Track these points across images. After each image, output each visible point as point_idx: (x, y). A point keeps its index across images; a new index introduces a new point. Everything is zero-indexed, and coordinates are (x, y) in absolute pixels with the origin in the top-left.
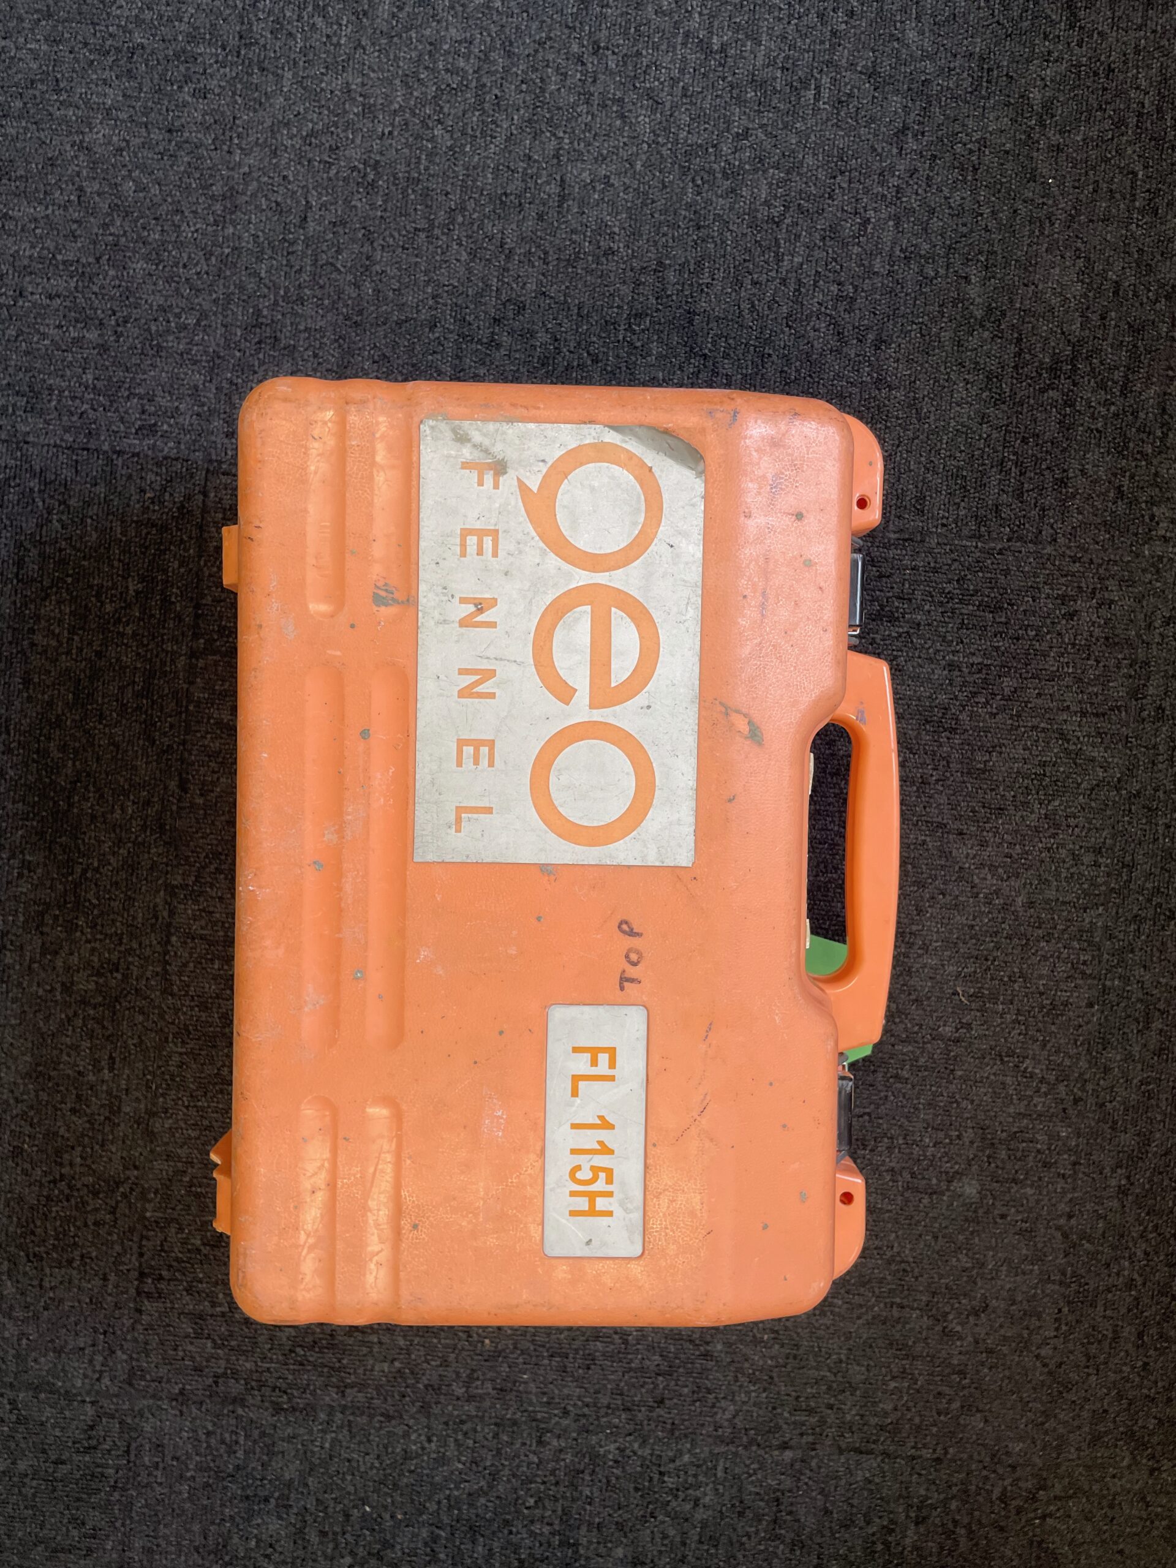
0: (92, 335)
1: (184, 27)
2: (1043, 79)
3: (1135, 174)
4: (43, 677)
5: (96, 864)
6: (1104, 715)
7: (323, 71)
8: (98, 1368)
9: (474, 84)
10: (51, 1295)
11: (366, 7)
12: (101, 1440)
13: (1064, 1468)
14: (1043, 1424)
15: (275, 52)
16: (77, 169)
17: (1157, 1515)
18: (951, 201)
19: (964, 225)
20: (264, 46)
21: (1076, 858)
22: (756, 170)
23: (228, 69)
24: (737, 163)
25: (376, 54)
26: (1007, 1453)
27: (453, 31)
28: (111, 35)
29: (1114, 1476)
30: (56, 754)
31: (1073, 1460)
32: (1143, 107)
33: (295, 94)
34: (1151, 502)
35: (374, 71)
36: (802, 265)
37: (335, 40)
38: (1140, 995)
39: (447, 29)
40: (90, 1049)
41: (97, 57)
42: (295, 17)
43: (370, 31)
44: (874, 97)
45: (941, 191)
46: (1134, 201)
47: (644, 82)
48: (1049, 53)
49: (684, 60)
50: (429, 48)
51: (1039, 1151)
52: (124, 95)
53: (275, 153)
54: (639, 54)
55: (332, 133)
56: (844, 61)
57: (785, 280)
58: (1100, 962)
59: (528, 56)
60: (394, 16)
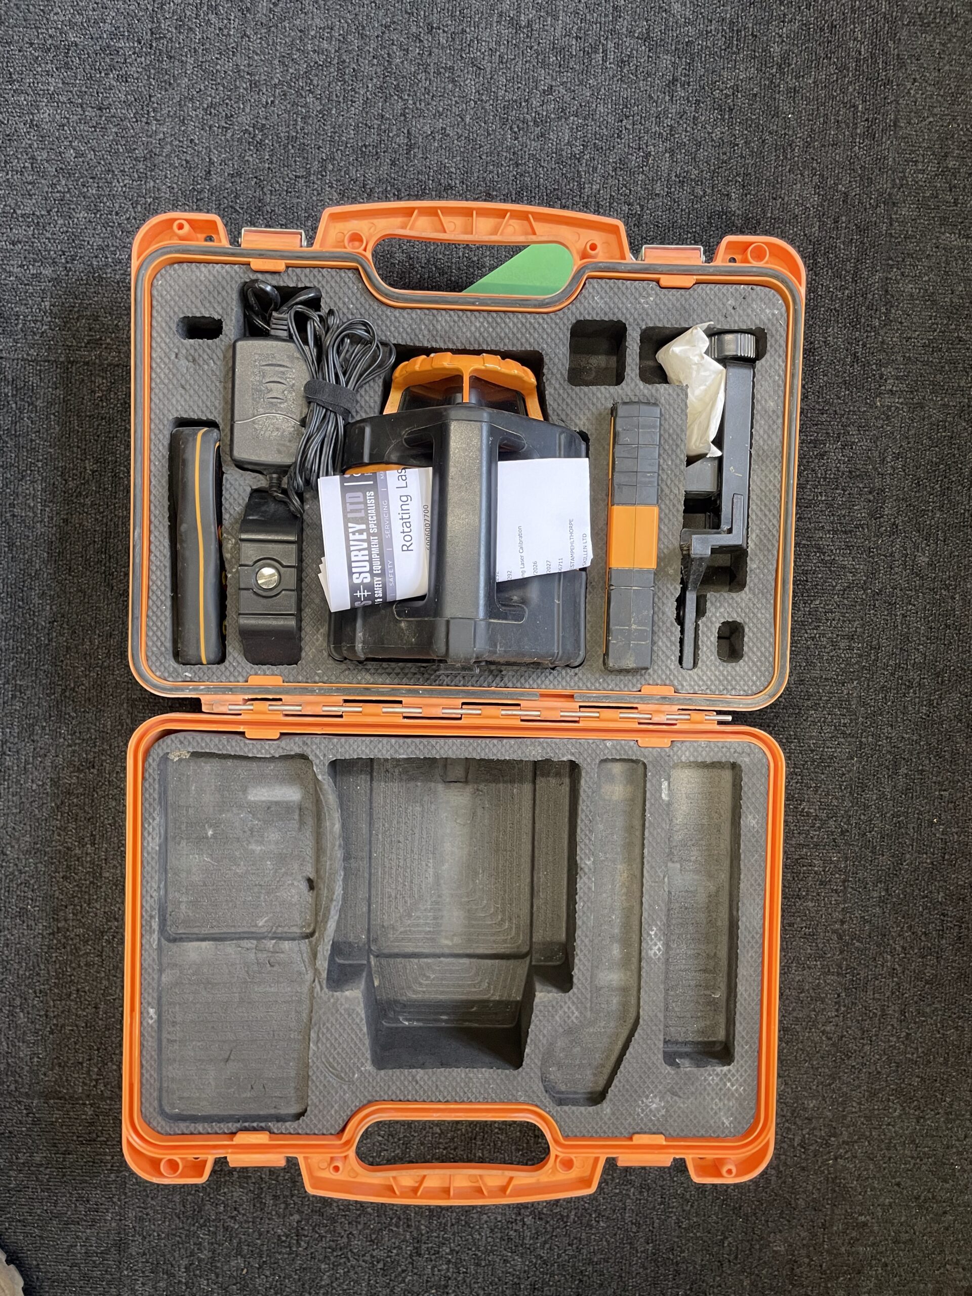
0: (48, 272)
1: (107, 27)
2: (781, 36)
3: (855, 106)
4: (23, 541)
5: (72, 685)
6: (851, 532)
7: (218, 56)
8: (94, 1077)
9: (336, 61)
10: (55, 1022)
11: (249, 5)
12: (99, 1134)
13: (849, 1119)
14: (830, 1085)
15: (179, 43)
16: (29, 142)
17: (924, 1153)
18: (714, 135)
19: (724, 154)
20: (171, 39)
21: (835, 645)
22: (560, 118)
23: (143, 59)
24: (545, 113)
25: (258, 41)
26: (805, 1109)
27: (317, 21)
28: (50, 36)
29: (889, 1124)
30: (36, 601)
31: (856, 1112)
32: (860, 54)
33: (196, 76)
34: (880, 364)
35: (257, 54)
36: (599, 191)
37: (225, 32)
38: (889, 748)
39: (313, 19)
40: (75, 829)
41: (41, 54)
42: (194, 16)
43: (253, 24)
44: (649, 57)
45: (705, 128)
46: (856, 128)
47: (469, 53)
48: (784, 15)
49: (499, 34)
50: (299, 34)
51: (816, 873)
52: (63, 83)
53: (183, 122)
54: (464, 31)
55: (227, 104)
56: (624, 29)
57: (586, 203)
58: (857, 724)
59: (377, 37)
60: (271, 10)
